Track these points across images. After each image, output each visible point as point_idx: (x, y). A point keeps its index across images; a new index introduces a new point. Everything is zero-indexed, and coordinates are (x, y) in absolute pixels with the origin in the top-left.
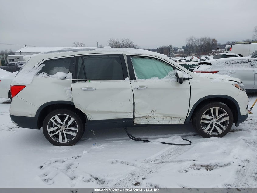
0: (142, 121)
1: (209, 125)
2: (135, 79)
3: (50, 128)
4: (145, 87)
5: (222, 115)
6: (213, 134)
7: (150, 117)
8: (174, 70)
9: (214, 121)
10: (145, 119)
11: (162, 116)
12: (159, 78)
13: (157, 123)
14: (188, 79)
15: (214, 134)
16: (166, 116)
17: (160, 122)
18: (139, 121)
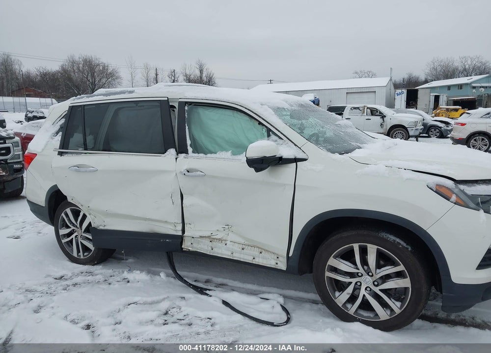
0: (199, 246)
1: (350, 290)
2: (186, 152)
3: (64, 228)
4: (199, 173)
5: (389, 270)
6: (362, 316)
7: (219, 240)
8: (269, 136)
9: (366, 281)
10: (207, 241)
11: (242, 241)
12: (234, 154)
13: (228, 255)
14: (296, 160)
15: (366, 317)
16: (251, 244)
17: (234, 255)
18: (194, 245)
